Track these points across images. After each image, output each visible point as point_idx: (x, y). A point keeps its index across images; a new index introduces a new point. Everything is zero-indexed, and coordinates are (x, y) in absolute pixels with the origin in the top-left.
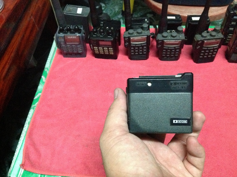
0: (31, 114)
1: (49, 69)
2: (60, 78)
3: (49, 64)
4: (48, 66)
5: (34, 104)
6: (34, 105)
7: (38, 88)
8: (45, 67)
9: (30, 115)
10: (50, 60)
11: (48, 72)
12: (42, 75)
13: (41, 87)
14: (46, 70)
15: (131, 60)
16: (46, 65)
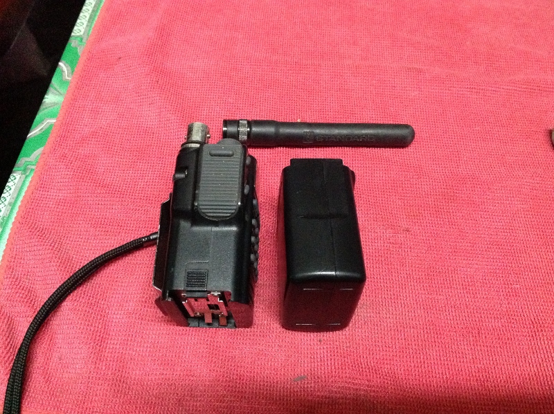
0: (13, 188)
1: (84, 41)
3: (85, 26)
4: (83, 31)
6: (27, 159)
7: (44, 100)
8: (73, 34)
9: (11, 192)
11: (80, 51)
12: (59, 60)
13: (53, 99)
14: (72, 43)
16: (75, 28)
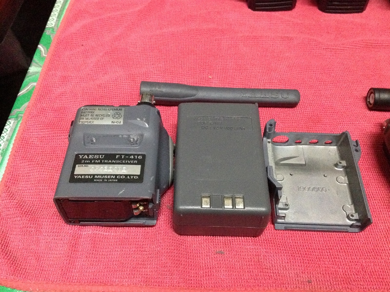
0: (9, 130)
1: (55, 30)
2: (83, 48)
3: (55, 21)
4: (54, 24)
5: (19, 108)
6: (18, 110)
7: (29, 71)
8: (47, 26)
10: (58, 11)
11: (52, 37)
12: (38, 44)
13: (35, 70)
14: (47, 32)
15: (254, 10)
16: (49, 22)
